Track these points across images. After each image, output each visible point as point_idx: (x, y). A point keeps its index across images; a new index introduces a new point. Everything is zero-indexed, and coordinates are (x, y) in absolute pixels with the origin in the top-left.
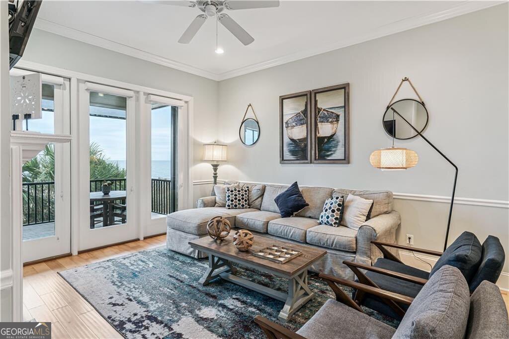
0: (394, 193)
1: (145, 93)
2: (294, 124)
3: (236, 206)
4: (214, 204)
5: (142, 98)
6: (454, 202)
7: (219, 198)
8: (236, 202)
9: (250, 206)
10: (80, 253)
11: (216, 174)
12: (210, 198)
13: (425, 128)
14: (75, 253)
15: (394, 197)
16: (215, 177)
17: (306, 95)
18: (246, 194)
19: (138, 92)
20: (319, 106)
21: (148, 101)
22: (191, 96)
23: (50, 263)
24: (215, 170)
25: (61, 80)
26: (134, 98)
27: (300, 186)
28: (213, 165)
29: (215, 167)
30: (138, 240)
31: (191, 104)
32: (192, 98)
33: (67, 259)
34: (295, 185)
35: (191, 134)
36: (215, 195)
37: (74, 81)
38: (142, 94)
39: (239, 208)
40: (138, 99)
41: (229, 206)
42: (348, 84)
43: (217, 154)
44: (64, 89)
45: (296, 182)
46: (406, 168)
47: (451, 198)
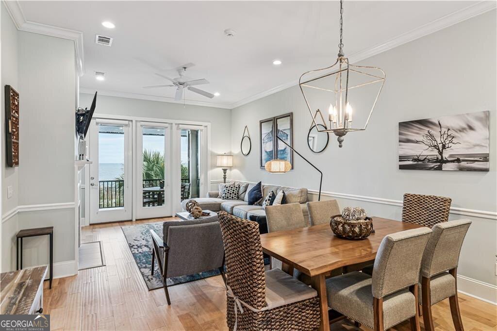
0: (309, 190)
1: (176, 124)
2: (267, 141)
3: (228, 197)
4: (216, 196)
5: (174, 127)
6: (321, 194)
7: (220, 192)
8: (228, 195)
9: (238, 198)
10: (136, 220)
11: (225, 176)
12: (214, 192)
13: (326, 146)
14: (134, 220)
15: (309, 192)
16: (225, 178)
17: (272, 120)
18: (236, 190)
19: (172, 124)
20: (279, 128)
21: (178, 128)
22: (209, 122)
23: (121, 224)
24: (225, 173)
25: (127, 122)
26: (169, 128)
27: (262, 184)
28: (224, 170)
29: (225, 171)
30: (172, 217)
31: (209, 127)
32: (210, 123)
33: (129, 223)
34: (260, 183)
35: (210, 148)
36: (218, 190)
37: (134, 122)
38: (174, 125)
39: (230, 199)
40: (171, 128)
41: (223, 197)
42: (292, 113)
43: (226, 162)
44: (129, 127)
45: (261, 182)
46: (285, 172)
47: (319, 191)
